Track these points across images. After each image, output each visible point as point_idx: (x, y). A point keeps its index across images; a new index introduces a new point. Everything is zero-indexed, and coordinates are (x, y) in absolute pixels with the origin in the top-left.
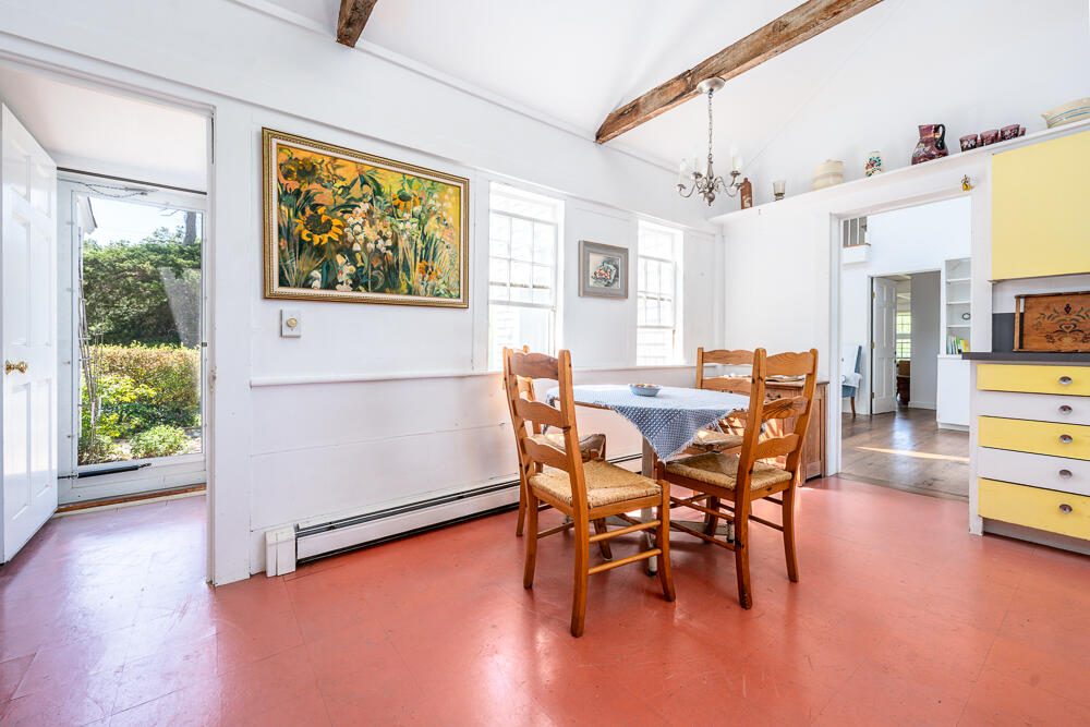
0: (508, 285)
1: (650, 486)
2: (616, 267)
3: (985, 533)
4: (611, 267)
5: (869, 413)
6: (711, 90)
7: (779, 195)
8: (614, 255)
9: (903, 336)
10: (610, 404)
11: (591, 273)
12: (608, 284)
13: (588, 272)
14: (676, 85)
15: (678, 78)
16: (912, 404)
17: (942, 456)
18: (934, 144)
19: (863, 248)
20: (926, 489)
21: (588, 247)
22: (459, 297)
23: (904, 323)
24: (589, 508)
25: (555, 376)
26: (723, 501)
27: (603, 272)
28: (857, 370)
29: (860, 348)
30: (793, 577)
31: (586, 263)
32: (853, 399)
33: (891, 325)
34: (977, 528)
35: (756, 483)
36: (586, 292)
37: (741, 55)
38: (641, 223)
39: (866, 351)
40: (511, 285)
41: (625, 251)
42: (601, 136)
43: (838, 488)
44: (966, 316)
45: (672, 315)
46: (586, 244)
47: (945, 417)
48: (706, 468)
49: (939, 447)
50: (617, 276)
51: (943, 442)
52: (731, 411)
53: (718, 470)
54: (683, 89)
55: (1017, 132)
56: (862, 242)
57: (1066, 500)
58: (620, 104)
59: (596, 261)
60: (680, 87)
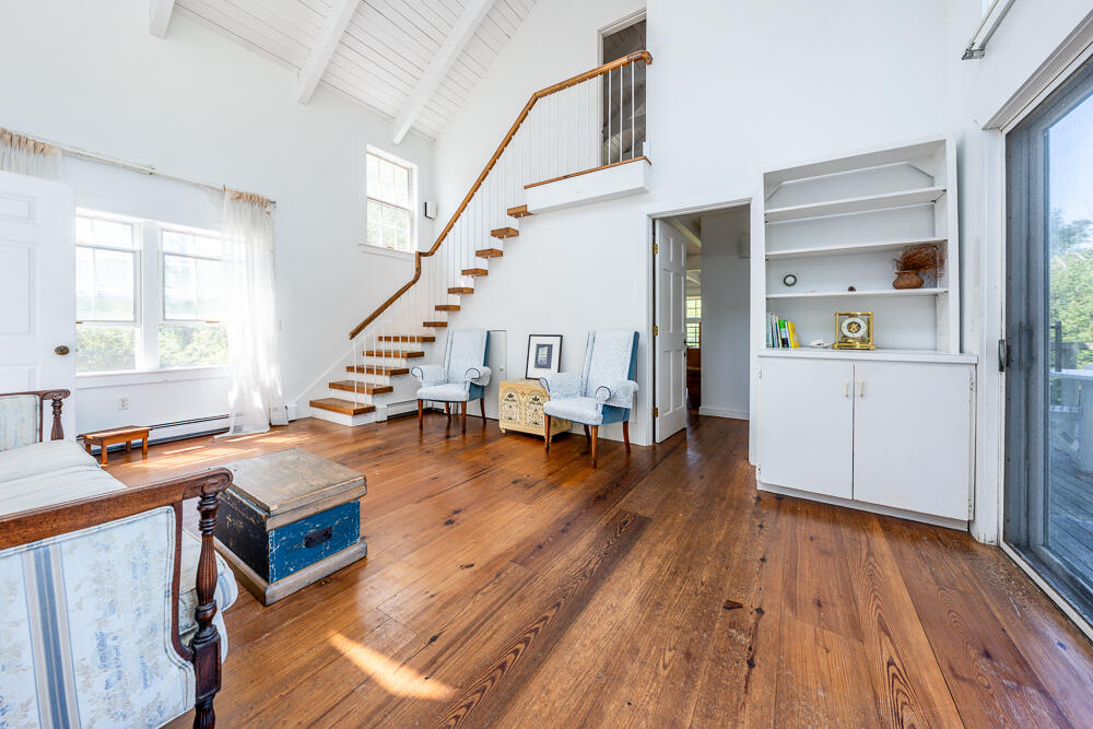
5: (651, 443)
16: (704, 409)
19: (641, 163)
28: (633, 374)
29: (637, 335)
32: (626, 425)
39: (645, 340)
44: (790, 280)
56: (639, 154)
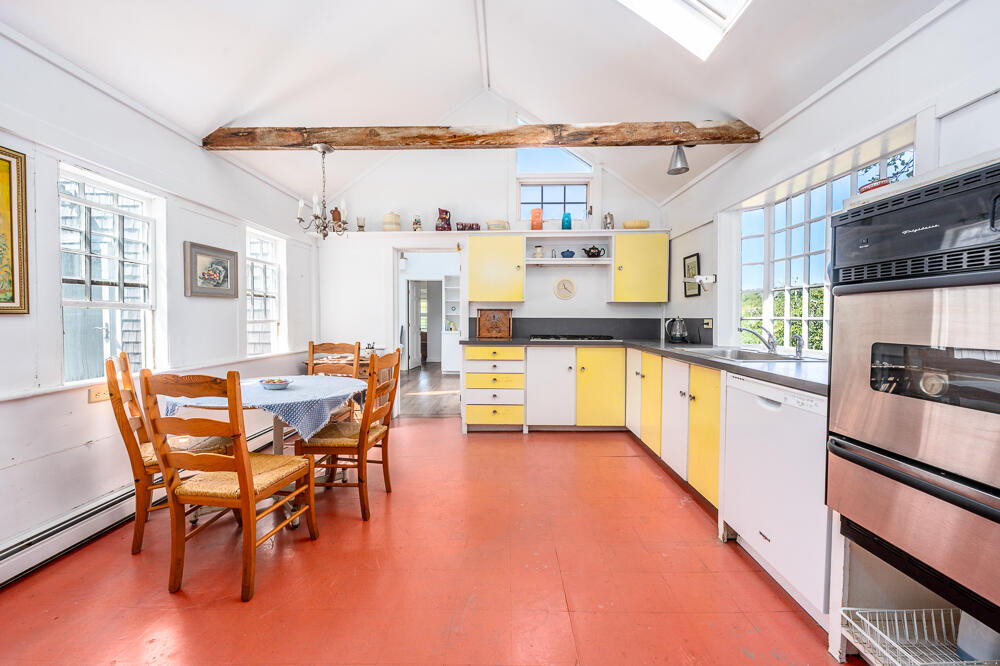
0: (88, 283)
1: (300, 462)
2: (225, 268)
3: (468, 432)
4: (221, 268)
5: (407, 369)
6: (324, 153)
7: (361, 228)
8: (222, 257)
9: (424, 315)
10: (257, 404)
11: (199, 274)
12: (218, 285)
13: (196, 272)
14: (294, 134)
15: (296, 130)
16: (428, 360)
17: (446, 392)
18: (445, 222)
20: (437, 415)
21: (194, 249)
22: (12, 299)
23: (424, 305)
24: (256, 494)
25: (224, 393)
26: (340, 456)
27: (211, 272)
29: (402, 327)
30: (389, 490)
31: (194, 264)
33: (418, 307)
34: (465, 430)
35: (371, 438)
36: (193, 292)
37: (348, 138)
38: (248, 229)
39: (405, 329)
40: (93, 283)
41: (234, 254)
42: (209, 142)
43: (399, 426)
44: (453, 309)
45: (279, 310)
46: (193, 245)
47: (445, 368)
48: (332, 436)
49: (444, 386)
50: (226, 276)
51: (445, 383)
52: (352, 395)
53: (340, 436)
54: (300, 140)
55: (478, 228)
57: (495, 408)
58: (231, 123)
59: (203, 262)
60: (296, 138)
